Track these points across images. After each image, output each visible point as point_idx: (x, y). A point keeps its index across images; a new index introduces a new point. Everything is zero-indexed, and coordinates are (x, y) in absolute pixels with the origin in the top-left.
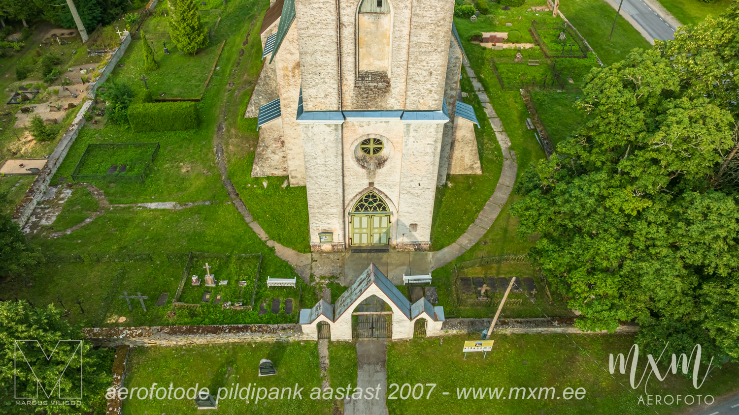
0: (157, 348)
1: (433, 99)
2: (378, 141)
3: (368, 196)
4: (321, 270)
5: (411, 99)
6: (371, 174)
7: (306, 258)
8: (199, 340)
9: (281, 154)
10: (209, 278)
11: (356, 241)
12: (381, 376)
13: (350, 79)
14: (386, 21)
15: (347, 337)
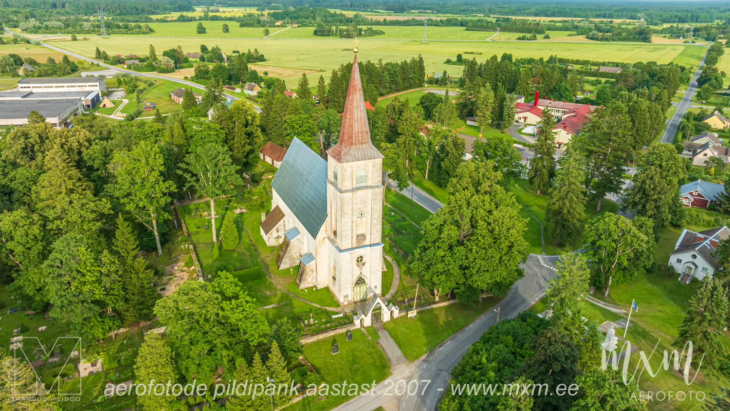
0: (306, 344)
1: (377, 238)
2: (361, 257)
3: (359, 279)
4: (348, 311)
5: (372, 240)
7: (339, 309)
8: (321, 337)
9: (313, 276)
10: (312, 320)
11: (355, 299)
12: (385, 332)
13: (355, 237)
14: (364, 219)
15: (370, 324)
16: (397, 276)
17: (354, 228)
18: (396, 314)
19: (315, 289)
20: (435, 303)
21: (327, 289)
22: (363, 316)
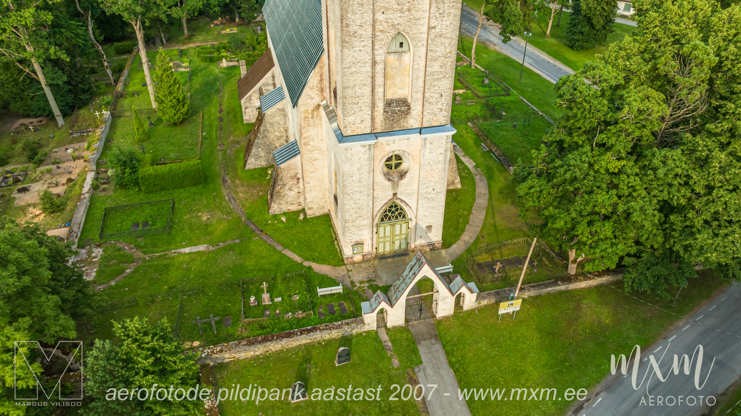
1: (443, 116)
2: (398, 157)
3: (391, 207)
4: (358, 277)
5: (427, 117)
6: (395, 185)
7: (341, 271)
8: (275, 346)
9: (296, 190)
10: (266, 296)
11: (381, 250)
12: (438, 347)
13: (380, 105)
14: (407, 58)
15: (401, 322)
16: (482, 201)
17: (379, 80)
18: (470, 300)
19: (301, 217)
20: (568, 279)
21: (326, 218)
22: (384, 305)
